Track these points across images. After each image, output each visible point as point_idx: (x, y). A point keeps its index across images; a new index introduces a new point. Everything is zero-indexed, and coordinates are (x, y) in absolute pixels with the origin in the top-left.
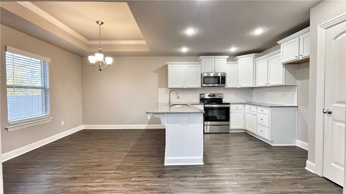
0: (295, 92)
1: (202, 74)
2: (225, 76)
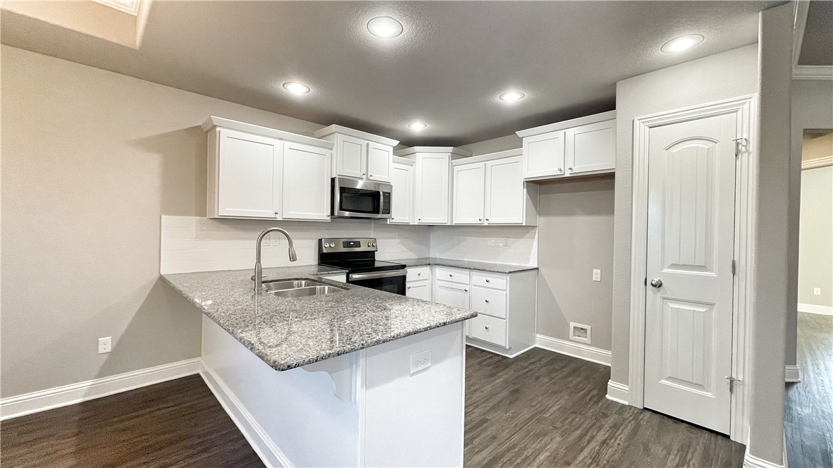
0: (534, 238)
1: (333, 180)
2: (390, 194)
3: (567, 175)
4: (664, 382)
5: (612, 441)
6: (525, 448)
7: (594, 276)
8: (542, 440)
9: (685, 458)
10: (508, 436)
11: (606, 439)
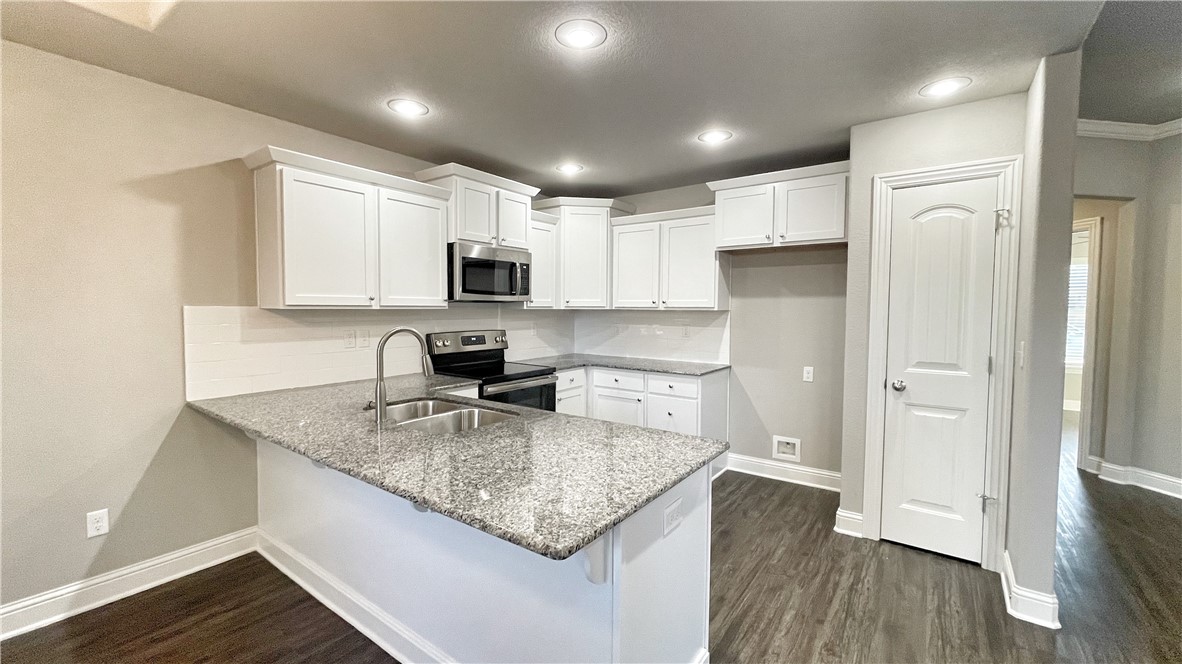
0: (724, 326)
1: (450, 247)
2: (528, 265)
3: (777, 244)
4: (905, 506)
5: (860, 586)
6: (764, 608)
7: (805, 375)
8: (780, 595)
9: (944, 597)
10: (738, 594)
11: (853, 584)
